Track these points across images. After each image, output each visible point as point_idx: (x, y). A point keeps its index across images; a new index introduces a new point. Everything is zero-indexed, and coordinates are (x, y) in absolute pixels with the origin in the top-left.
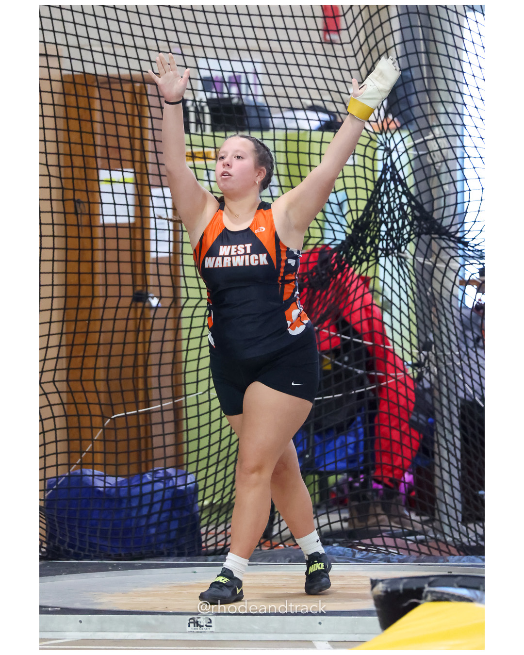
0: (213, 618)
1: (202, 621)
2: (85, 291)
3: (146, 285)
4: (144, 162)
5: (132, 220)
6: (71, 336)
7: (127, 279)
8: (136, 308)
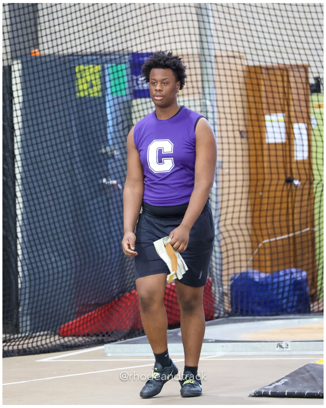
0: (289, 344)
1: (284, 345)
2: (260, 177)
3: (292, 173)
4: (289, 111)
5: (284, 141)
6: (253, 200)
7: (282, 171)
8: (287, 186)
